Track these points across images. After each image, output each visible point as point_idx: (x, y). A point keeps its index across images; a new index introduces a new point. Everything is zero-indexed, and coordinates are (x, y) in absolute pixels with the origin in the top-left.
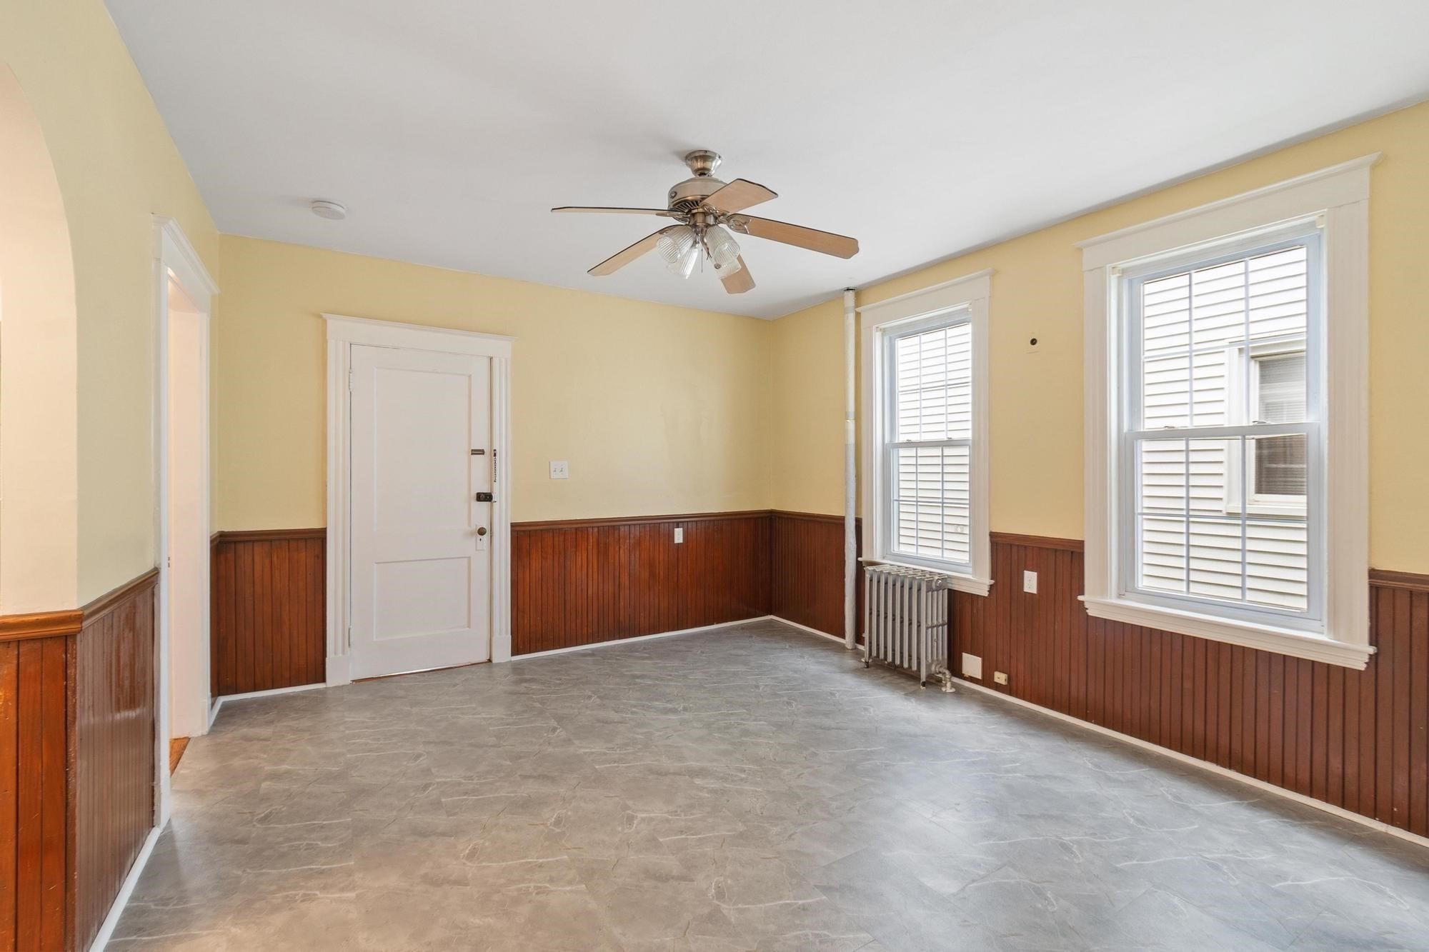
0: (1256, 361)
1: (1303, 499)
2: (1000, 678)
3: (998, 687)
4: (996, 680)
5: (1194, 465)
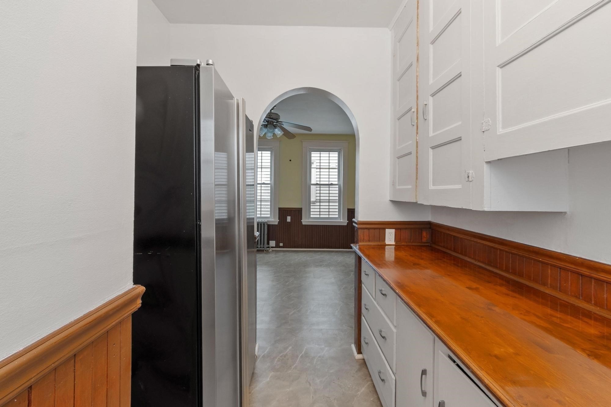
2: (281, 244)
3: (281, 247)
4: (280, 245)
5: (322, 191)
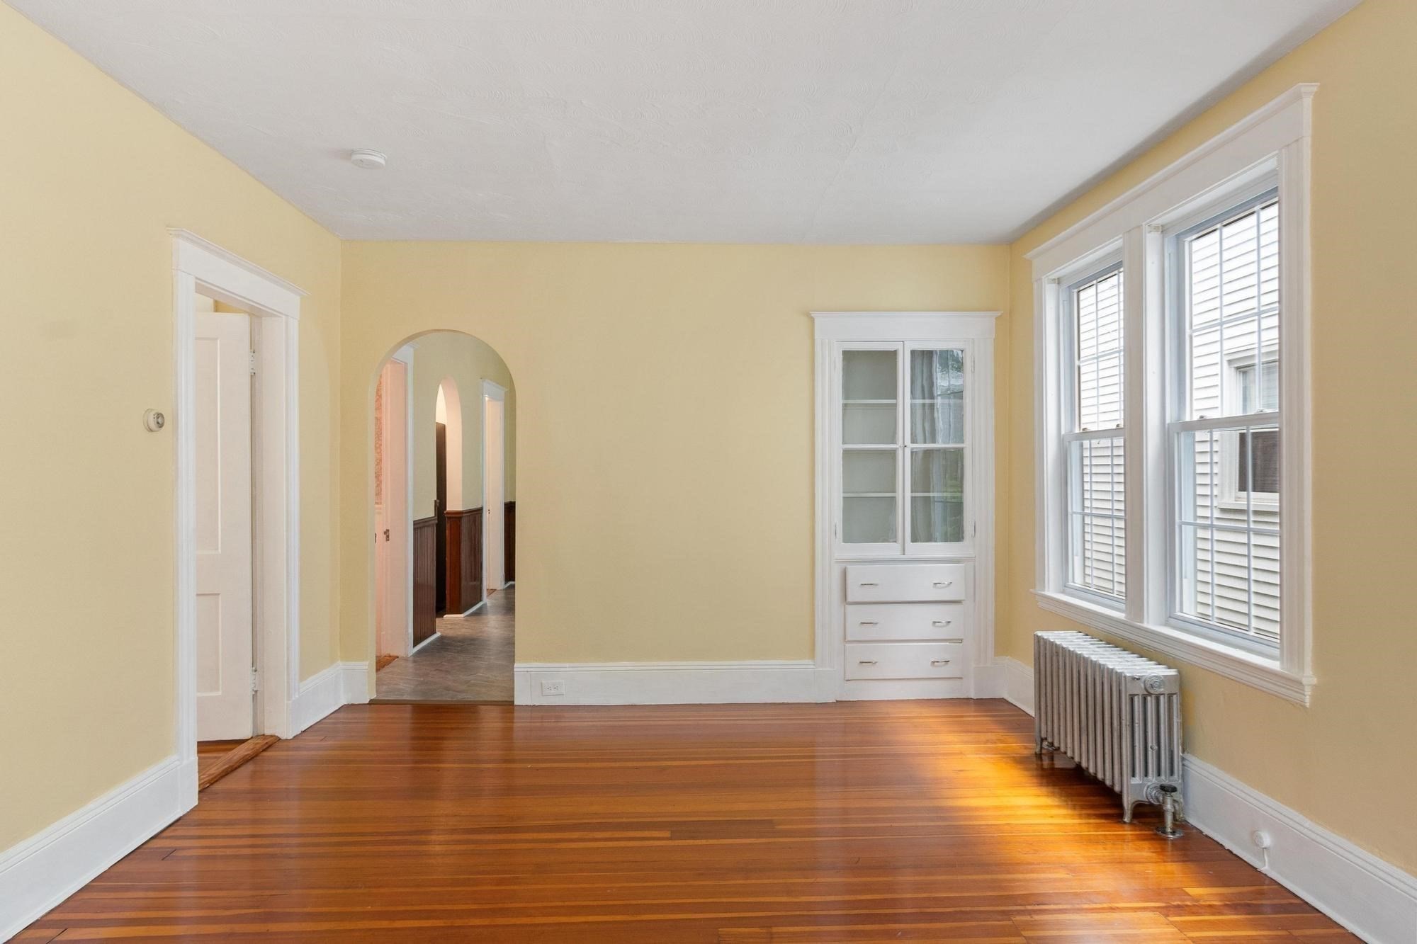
0: (1240, 371)
1: (1276, 496)
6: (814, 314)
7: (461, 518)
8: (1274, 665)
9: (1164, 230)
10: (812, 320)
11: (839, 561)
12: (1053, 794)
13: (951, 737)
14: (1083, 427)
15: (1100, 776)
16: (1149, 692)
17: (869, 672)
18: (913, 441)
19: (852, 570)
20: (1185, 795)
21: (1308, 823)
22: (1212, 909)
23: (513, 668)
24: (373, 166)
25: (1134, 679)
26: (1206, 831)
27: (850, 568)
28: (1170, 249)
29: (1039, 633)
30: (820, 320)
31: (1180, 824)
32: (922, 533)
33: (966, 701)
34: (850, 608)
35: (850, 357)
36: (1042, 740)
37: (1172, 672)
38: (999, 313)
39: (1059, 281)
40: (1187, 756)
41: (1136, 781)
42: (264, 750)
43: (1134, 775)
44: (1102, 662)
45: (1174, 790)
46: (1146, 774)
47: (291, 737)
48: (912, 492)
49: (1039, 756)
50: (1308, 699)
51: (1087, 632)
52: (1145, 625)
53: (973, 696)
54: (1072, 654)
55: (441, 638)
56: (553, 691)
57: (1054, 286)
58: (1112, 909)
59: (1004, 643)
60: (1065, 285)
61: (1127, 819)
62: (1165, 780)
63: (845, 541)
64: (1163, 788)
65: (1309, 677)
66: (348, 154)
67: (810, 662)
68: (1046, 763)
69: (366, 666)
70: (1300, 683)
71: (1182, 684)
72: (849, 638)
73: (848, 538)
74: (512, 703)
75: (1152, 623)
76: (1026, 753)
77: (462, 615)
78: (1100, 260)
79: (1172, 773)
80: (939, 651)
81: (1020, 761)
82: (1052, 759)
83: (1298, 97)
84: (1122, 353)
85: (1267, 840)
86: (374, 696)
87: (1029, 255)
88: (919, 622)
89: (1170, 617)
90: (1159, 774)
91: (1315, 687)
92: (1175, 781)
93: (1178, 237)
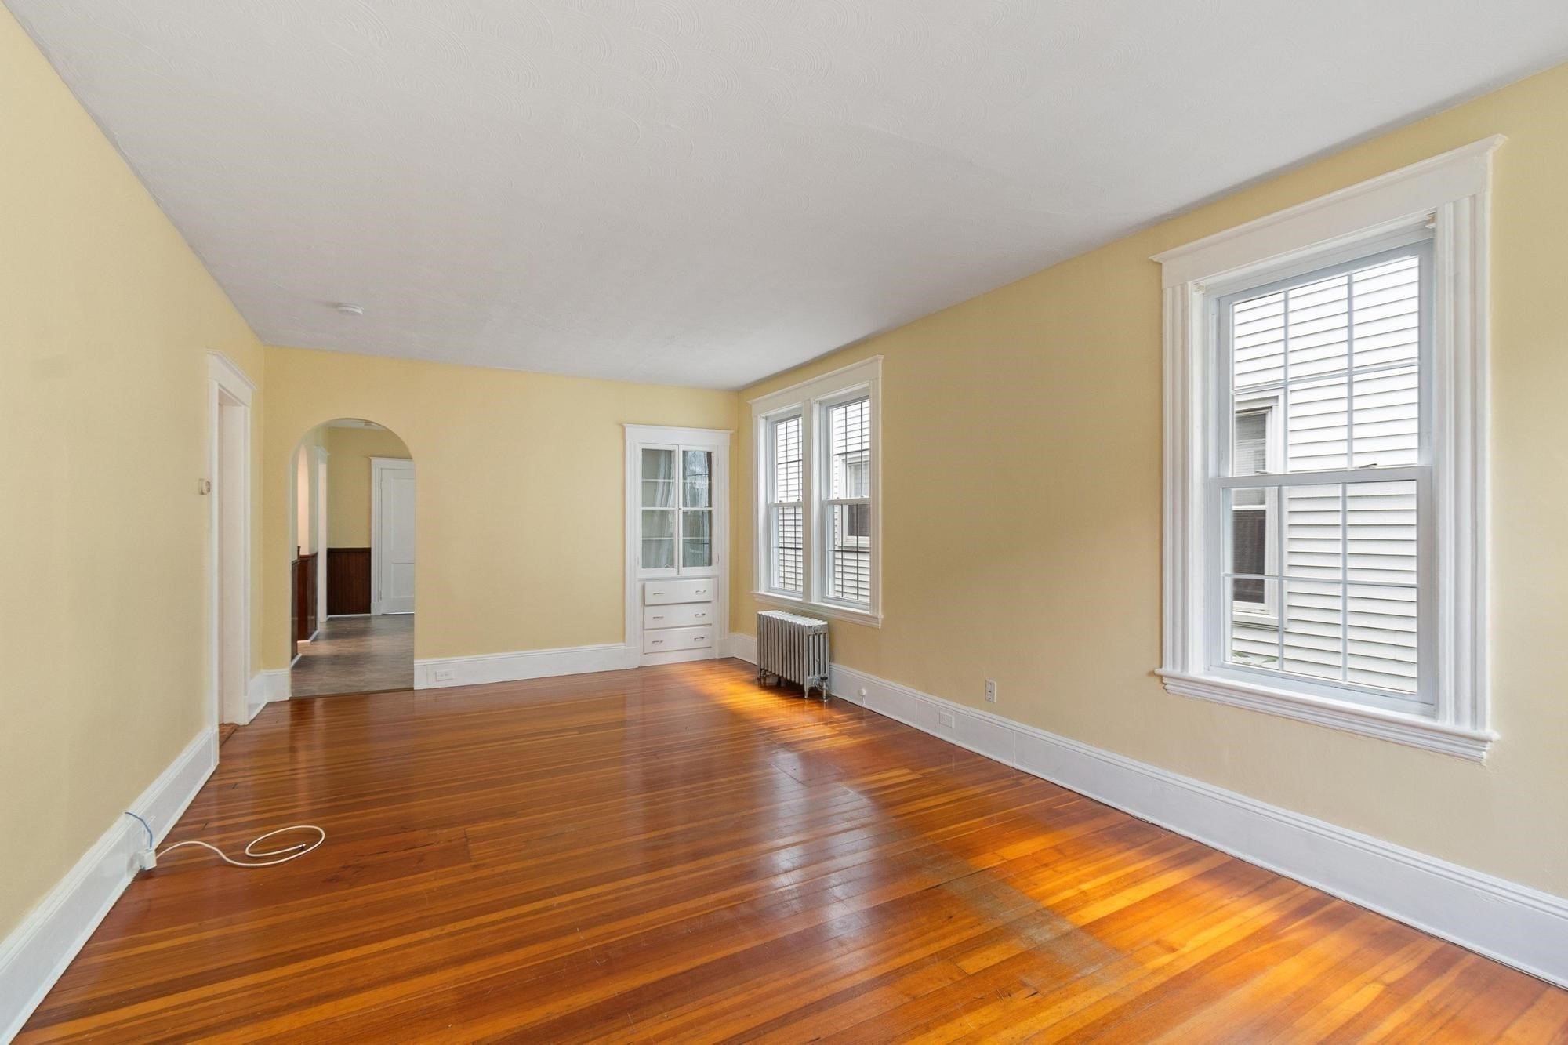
6: (625, 425)
7: (307, 561)
8: (868, 613)
9: (821, 403)
10: (624, 429)
11: (640, 580)
12: (768, 693)
13: (712, 677)
14: (780, 499)
15: (793, 680)
16: (816, 633)
17: (660, 647)
18: (685, 505)
19: (648, 585)
20: (830, 681)
21: (880, 680)
22: (844, 721)
23: (413, 663)
24: (354, 314)
25: (809, 627)
26: (840, 697)
27: (647, 583)
28: (823, 413)
29: (760, 613)
30: (629, 429)
31: (829, 696)
32: (691, 560)
33: (713, 660)
34: (646, 608)
35: (647, 452)
36: (761, 670)
37: (826, 623)
38: (732, 432)
39: (766, 418)
40: (833, 664)
41: (811, 677)
42: (234, 732)
43: (809, 675)
44: (794, 622)
45: (827, 678)
46: (814, 674)
47: (247, 724)
48: (684, 536)
49: (759, 679)
50: (880, 625)
51: (782, 609)
52: (812, 602)
53: (717, 657)
54: (780, 620)
55: (302, 657)
56: (444, 677)
57: (764, 421)
58: (804, 727)
59: (734, 624)
60: (770, 420)
61: (806, 697)
62: (822, 675)
63: (643, 567)
64: (822, 678)
65: (881, 615)
66: (337, 305)
67: (623, 644)
68: (762, 681)
69: (284, 673)
70: (877, 618)
71: (829, 627)
72: (646, 628)
73: (646, 565)
74: (412, 689)
75: (815, 600)
76: (753, 678)
77: (308, 641)
78: (787, 412)
79: (825, 672)
80: (698, 632)
81: (751, 682)
82: (765, 680)
83: (877, 360)
84: (801, 463)
85: (864, 692)
86: (291, 696)
87: (749, 402)
88: (687, 614)
89: (823, 598)
90: (820, 673)
91: (883, 620)
92: (827, 675)
93: (827, 408)
